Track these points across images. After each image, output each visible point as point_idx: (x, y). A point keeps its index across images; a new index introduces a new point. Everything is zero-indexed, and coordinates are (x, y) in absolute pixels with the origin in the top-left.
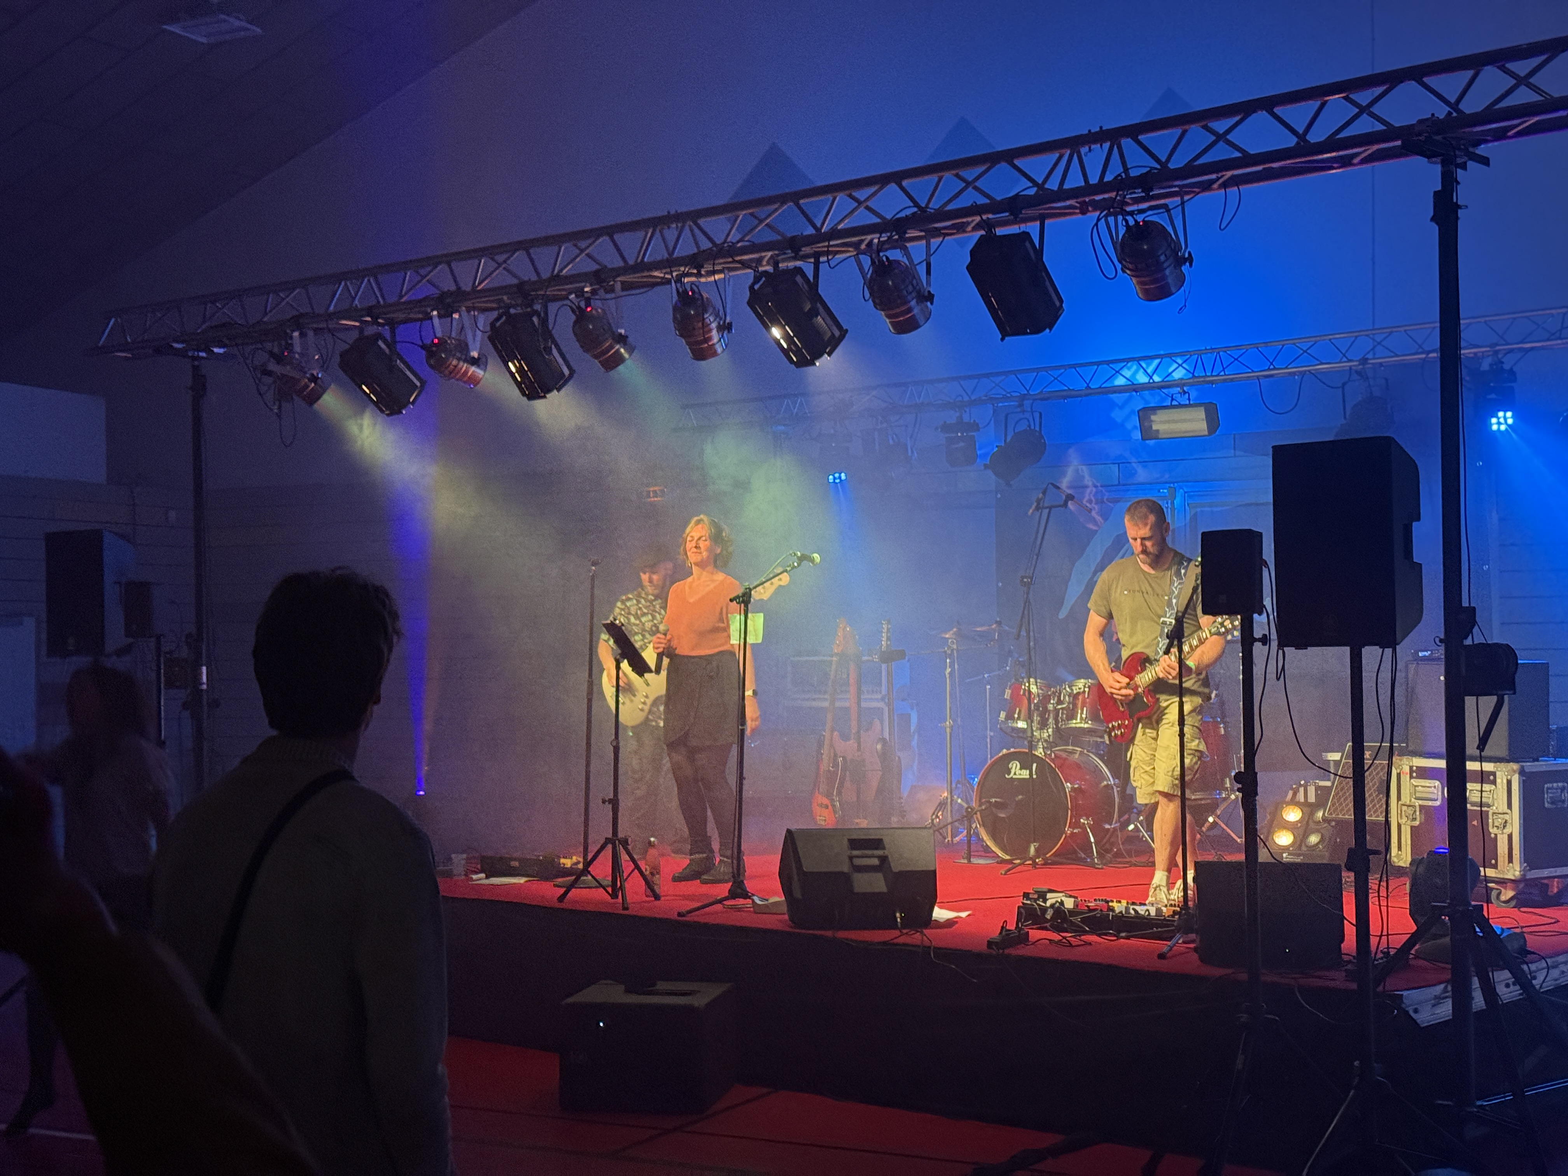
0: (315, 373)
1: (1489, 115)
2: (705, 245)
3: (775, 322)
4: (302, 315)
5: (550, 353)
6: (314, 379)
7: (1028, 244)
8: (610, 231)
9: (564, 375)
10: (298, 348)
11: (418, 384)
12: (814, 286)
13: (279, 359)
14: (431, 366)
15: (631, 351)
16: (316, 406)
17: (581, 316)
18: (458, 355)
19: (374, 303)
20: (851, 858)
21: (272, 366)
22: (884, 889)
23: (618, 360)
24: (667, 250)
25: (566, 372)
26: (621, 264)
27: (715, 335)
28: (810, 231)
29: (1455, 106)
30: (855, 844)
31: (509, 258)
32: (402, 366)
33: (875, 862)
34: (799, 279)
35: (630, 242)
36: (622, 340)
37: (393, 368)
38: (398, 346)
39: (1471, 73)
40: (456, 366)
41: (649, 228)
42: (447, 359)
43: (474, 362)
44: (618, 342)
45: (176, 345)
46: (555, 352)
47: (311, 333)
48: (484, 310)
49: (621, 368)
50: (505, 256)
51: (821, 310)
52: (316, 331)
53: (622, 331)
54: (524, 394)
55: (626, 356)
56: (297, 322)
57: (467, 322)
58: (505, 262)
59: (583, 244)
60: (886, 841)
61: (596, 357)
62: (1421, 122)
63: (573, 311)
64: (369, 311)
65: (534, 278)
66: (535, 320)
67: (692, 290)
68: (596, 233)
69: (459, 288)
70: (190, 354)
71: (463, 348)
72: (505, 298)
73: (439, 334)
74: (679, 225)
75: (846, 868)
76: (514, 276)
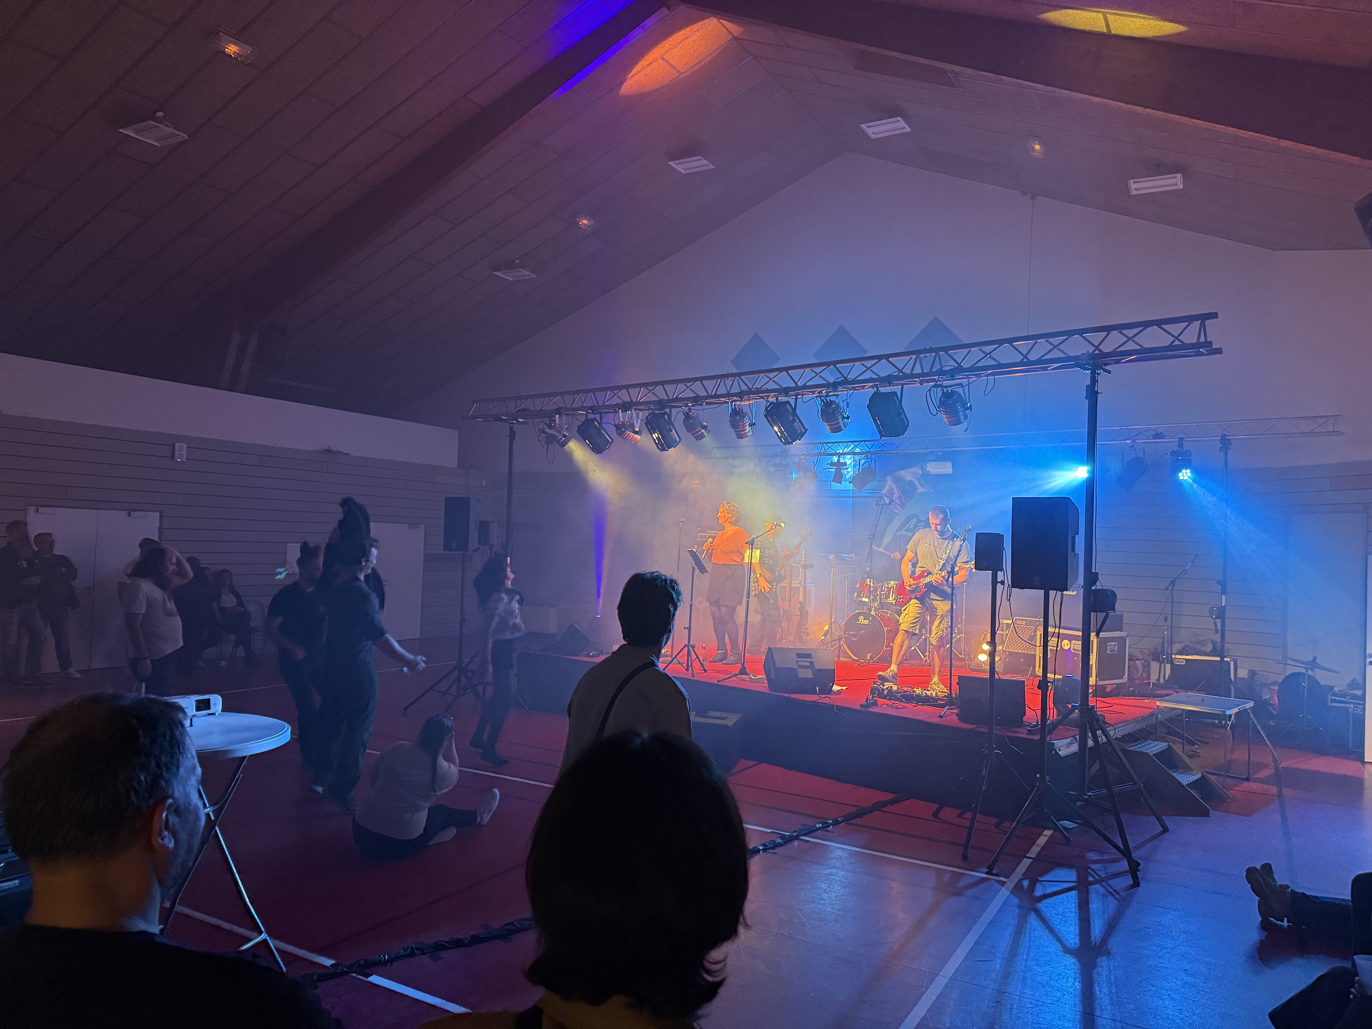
0: (565, 433)
1: (1114, 353)
2: (744, 388)
3: (776, 424)
4: (560, 408)
5: (672, 431)
6: (564, 436)
7: (895, 398)
8: (701, 379)
9: (677, 441)
10: (557, 422)
11: (610, 441)
12: (794, 410)
13: (550, 427)
14: (617, 433)
15: (709, 432)
16: (565, 447)
17: (687, 416)
18: (630, 430)
19: (593, 404)
20: (797, 662)
21: (547, 430)
22: (811, 676)
23: (702, 436)
24: (727, 390)
25: (678, 440)
26: (707, 395)
27: (748, 429)
28: (794, 385)
29: (1097, 348)
30: (799, 655)
31: (654, 388)
32: (604, 433)
33: (808, 664)
34: (788, 406)
35: (710, 384)
36: (705, 427)
37: (600, 434)
38: (603, 425)
39: (1106, 333)
40: (628, 435)
41: (719, 378)
42: (625, 431)
43: (636, 433)
44: (703, 429)
45: (503, 417)
46: (673, 430)
47: (564, 416)
48: (641, 410)
49: (703, 440)
50: (653, 387)
51: (797, 421)
52: (566, 414)
53: (705, 424)
54: (659, 448)
55: (706, 435)
56: (559, 411)
57: (634, 415)
58: (653, 390)
59: (689, 384)
60: (813, 655)
61: (693, 434)
62: (1083, 354)
63: (684, 414)
64: (591, 408)
65: (666, 398)
66: (666, 416)
67: (739, 408)
68: (694, 380)
69: (632, 401)
70: (509, 421)
71: (632, 427)
72: (652, 406)
73: (622, 420)
74: (733, 378)
75: (795, 667)
76: (657, 397)
